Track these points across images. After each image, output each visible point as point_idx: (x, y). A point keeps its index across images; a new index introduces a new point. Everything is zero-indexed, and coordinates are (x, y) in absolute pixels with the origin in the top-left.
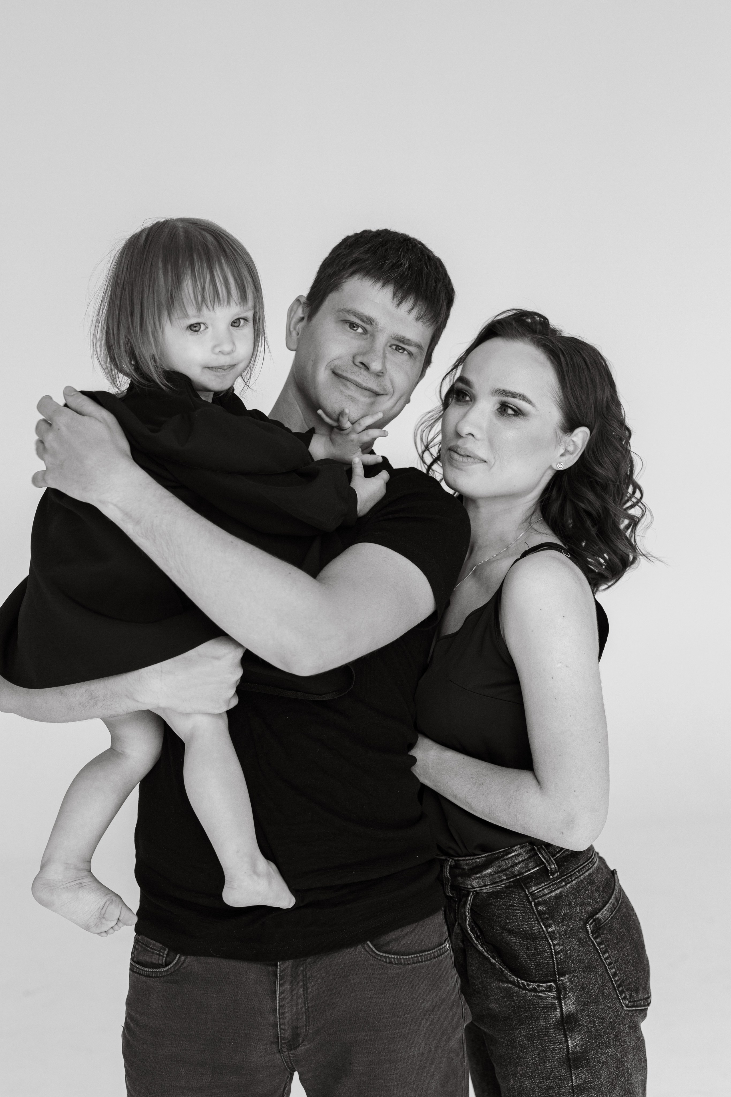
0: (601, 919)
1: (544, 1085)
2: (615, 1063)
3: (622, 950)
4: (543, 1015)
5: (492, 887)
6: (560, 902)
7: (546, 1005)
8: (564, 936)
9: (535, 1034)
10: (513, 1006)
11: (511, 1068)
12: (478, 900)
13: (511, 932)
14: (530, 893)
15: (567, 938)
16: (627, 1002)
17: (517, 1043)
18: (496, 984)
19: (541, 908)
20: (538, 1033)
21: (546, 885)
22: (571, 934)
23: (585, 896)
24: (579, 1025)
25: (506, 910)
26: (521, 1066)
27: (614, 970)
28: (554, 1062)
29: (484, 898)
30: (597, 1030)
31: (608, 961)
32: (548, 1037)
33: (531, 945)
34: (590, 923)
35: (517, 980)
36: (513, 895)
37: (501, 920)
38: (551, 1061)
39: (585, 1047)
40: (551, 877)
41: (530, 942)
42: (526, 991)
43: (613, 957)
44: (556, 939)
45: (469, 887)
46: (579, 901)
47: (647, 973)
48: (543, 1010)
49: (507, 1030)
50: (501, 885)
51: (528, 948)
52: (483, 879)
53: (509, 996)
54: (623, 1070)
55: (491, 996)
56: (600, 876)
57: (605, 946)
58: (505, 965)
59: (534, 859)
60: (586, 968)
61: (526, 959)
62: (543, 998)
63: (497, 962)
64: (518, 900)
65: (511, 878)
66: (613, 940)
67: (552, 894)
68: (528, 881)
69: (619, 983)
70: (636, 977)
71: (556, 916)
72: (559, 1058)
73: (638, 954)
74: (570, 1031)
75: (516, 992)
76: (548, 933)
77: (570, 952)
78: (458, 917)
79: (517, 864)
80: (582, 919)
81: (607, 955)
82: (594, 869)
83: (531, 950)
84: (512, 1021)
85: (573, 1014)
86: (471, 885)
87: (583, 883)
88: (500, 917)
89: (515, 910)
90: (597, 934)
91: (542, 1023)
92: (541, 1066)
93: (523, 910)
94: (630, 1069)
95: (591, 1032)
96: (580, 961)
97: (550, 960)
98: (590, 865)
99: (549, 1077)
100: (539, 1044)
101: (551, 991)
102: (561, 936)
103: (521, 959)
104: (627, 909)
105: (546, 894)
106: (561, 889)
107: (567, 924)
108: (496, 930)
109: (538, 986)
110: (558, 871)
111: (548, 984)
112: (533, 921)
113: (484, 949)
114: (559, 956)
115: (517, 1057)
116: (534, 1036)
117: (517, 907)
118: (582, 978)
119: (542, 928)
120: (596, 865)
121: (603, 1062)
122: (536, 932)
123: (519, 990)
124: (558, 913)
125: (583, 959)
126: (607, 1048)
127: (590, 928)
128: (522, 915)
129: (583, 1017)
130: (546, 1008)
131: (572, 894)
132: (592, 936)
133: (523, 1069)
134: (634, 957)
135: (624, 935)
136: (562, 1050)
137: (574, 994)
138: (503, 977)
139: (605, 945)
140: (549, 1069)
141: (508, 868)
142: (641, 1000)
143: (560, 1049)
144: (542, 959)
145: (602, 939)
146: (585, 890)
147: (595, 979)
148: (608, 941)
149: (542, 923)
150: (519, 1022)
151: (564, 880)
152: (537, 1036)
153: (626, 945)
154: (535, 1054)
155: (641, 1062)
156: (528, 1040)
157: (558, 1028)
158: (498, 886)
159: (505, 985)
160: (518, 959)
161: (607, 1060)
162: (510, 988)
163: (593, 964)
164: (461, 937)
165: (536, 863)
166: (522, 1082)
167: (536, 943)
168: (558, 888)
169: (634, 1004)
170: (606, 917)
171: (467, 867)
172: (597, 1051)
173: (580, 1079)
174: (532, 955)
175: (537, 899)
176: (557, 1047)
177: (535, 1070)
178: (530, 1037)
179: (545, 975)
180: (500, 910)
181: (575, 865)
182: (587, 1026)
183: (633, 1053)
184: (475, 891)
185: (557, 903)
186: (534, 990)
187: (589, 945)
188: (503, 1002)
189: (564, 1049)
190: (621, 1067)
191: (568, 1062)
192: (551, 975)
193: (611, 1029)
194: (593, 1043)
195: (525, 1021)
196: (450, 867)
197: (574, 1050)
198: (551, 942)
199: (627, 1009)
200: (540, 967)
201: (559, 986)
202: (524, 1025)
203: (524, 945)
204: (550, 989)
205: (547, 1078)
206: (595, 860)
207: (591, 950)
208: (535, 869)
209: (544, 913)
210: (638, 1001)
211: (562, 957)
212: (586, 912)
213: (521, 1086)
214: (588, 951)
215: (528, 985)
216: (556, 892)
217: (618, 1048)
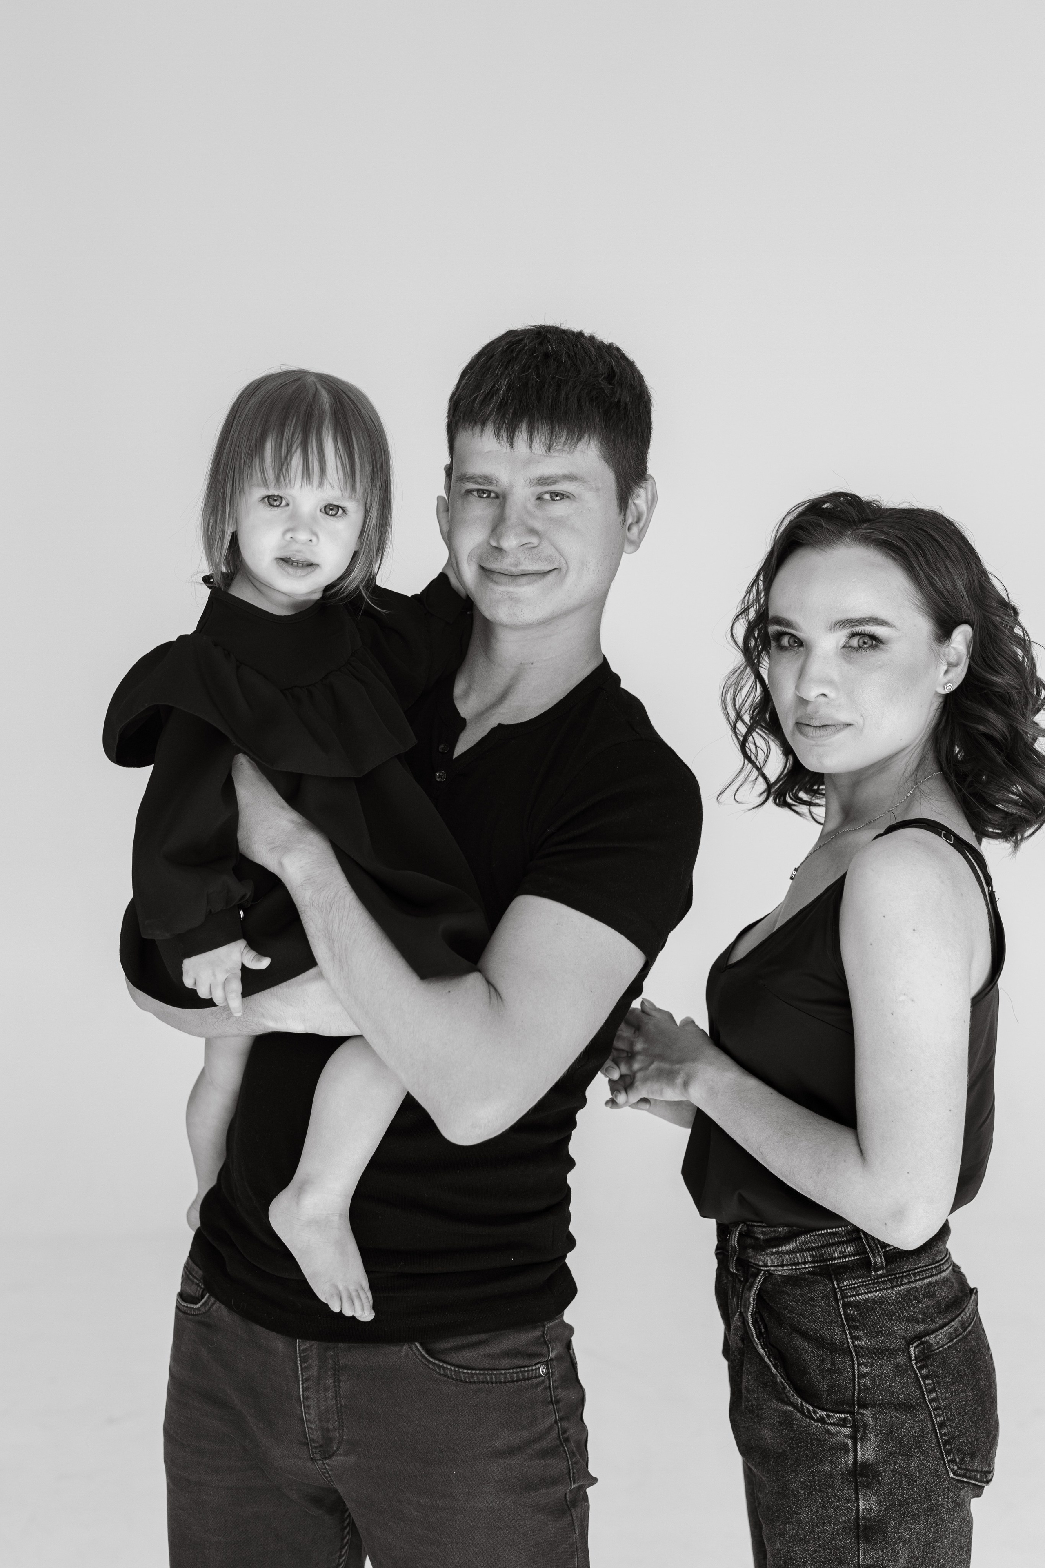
0: (932, 1344)
1: (820, 1556)
2: (924, 1545)
3: (958, 1394)
4: (829, 1457)
5: (790, 1269)
6: (878, 1308)
7: (835, 1444)
8: (875, 1354)
9: (815, 1482)
10: (791, 1439)
11: (779, 1526)
12: (770, 1284)
13: (805, 1335)
14: (840, 1287)
15: (879, 1358)
16: (956, 1468)
17: (790, 1492)
18: (774, 1404)
19: (850, 1311)
20: (819, 1481)
21: (864, 1282)
22: (885, 1354)
23: (916, 1310)
24: (879, 1482)
25: (803, 1304)
26: (792, 1523)
27: (941, 1418)
28: (836, 1526)
29: (778, 1282)
30: (904, 1494)
31: (935, 1404)
32: (833, 1489)
33: (827, 1357)
34: (915, 1344)
35: (801, 1403)
36: (816, 1285)
37: (794, 1317)
38: (833, 1524)
39: (883, 1515)
40: (873, 1273)
41: (827, 1352)
42: (810, 1419)
43: (943, 1400)
44: (863, 1356)
45: (761, 1263)
46: (906, 1314)
47: (993, 1438)
48: (830, 1450)
49: (779, 1471)
50: (802, 1268)
51: (822, 1361)
52: (780, 1256)
53: (788, 1423)
54: (933, 1557)
55: (765, 1419)
56: (946, 1290)
57: (933, 1383)
58: (789, 1380)
59: (855, 1244)
60: (899, 1405)
61: (817, 1375)
62: (832, 1434)
63: (779, 1373)
64: (822, 1293)
65: (818, 1262)
66: (946, 1377)
67: (870, 1295)
68: (840, 1271)
69: (946, 1438)
70: (974, 1437)
71: (870, 1327)
72: (845, 1522)
73: (982, 1408)
74: (864, 1487)
75: (797, 1420)
76: (854, 1346)
77: (880, 1379)
78: (741, 1303)
79: (830, 1245)
80: (904, 1337)
81: (934, 1395)
82: (940, 1279)
83: (827, 1364)
84: (787, 1459)
85: (871, 1465)
86: (764, 1262)
87: (917, 1291)
88: (792, 1312)
89: (816, 1306)
90: (923, 1363)
91: (827, 1468)
92: (818, 1528)
93: (825, 1309)
94: (944, 1559)
95: (895, 1494)
96: (892, 1393)
97: (850, 1383)
98: (935, 1272)
99: (828, 1546)
100: (819, 1496)
101: (844, 1426)
102: (871, 1354)
103: (810, 1374)
104: (978, 1344)
105: (862, 1294)
106: (885, 1292)
107: (882, 1341)
108: (784, 1329)
109: (828, 1416)
110: (886, 1267)
111: (842, 1416)
112: (836, 1327)
113: (766, 1353)
114: (864, 1380)
115: (788, 1511)
116: (814, 1485)
117: (818, 1302)
118: (891, 1417)
119: (847, 1338)
120: (944, 1275)
121: (906, 1540)
122: (837, 1342)
123: (802, 1418)
124: (873, 1322)
125: (897, 1392)
126: (915, 1522)
127: (915, 1352)
128: (823, 1316)
129: (885, 1471)
130: (834, 1449)
131: (899, 1302)
132: (915, 1364)
133: (793, 1529)
134: (975, 1409)
135: (965, 1375)
136: (850, 1511)
137: (877, 1436)
138: (784, 1396)
139: (933, 1381)
140: (829, 1534)
141: (818, 1247)
142: (977, 1471)
143: (847, 1509)
144: (840, 1380)
145: (929, 1371)
146: (918, 1301)
147: (911, 1423)
148: (939, 1377)
149: (848, 1332)
150: (796, 1462)
151: (890, 1281)
152: (819, 1485)
153: (965, 1390)
154: (812, 1511)
155: (963, 1552)
156: (804, 1489)
157: (847, 1480)
158: (799, 1269)
159: (785, 1408)
160: (807, 1373)
161: (911, 1538)
162: (791, 1412)
163: (911, 1403)
164: (741, 1333)
165: (857, 1250)
166: (790, 1546)
167: (835, 1356)
168: (881, 1290)
169: (966, 1473)
170: (941, 1342)
171: (762, 1237)
172: (900, 1524)
173: (870, 1558)
174: (827, 1371)
175: (847, 1297)
176: (842, 1506)
177: (810, 1533)
178: (808, 1486)
179: (840, 1402)
180: (795, 1302)
181: (911, 1265)
182: (889, 1485)
183: (953, 1538)
184: (767, 1270)
185: (874, 1309)
186: (821, 1420)
187: (909, 1375)
188: (779, 1430)
189: (852, 1510)
190: (930, 1553)
191: (856, 1529)
192: (848, 1404)
193: (925, 1498)
194: (895, 1511)
195: (805, 1461)
196: (740, 1234)
197: (867, 1514)
198: (855, 1359)
199: (954, 1477)
200: (835, 1389)
201: (857, 1421)
202: (802, 1467)
203: (818, 1356)
204: (843, 1423)
205: (825, 1546)
206: (945, 1268)
207: (912, 1383)
208: (854, 1258)
209: (853, 1319)
210: (972, 1471)
211: (868, 1383)
212: (914, 1331)
213: (789, 1552)
214: (907, 1383)
215: (815, 1412)
216: (877, 1294)
217: (932, 1527)
